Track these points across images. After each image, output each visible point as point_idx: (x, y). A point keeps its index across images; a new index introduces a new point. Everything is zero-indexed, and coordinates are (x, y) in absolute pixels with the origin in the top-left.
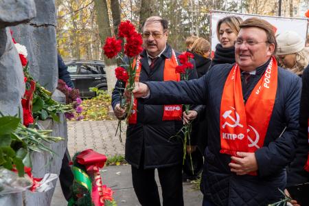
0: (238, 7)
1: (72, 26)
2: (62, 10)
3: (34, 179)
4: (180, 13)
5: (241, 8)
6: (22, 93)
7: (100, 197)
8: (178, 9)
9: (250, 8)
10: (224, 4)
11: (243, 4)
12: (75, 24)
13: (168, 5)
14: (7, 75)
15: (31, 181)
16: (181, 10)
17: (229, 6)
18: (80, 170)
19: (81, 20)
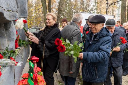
0: (94, 10)
1: (36, 15)
2: (32, 9)
3: (16, 62)
4: (73, 11)
5: (95, 10)
6: (15, 38)
7: (36, 70)
8: (72, 10)
9: (98, 10)
10: (89, 8)
11: (95, 9)
12: (36, 14)
13: (69, 8)
14: (11, 33)
15: (15, 63)
16: (73, 10)
17: (90, 9)
18: (31, 62)
19: (39, 13)
